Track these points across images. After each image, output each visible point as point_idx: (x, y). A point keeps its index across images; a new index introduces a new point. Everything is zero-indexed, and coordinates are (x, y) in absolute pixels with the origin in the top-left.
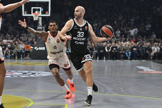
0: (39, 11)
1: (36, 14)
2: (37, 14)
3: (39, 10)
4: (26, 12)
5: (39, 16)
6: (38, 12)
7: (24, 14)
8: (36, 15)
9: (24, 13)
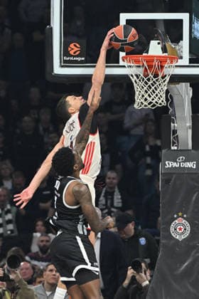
0: (178, 38)
1: (150, 60)
2: (162, 62)
3: (173, 31)
4: (74, 48)
5: (176, 79)
6: (164, 50)
7: (65, 64)
8: (153, 68)
9: (65, 52)
